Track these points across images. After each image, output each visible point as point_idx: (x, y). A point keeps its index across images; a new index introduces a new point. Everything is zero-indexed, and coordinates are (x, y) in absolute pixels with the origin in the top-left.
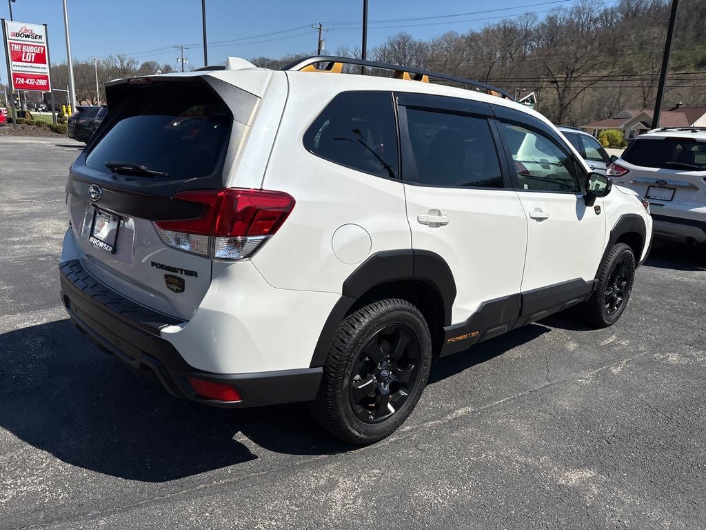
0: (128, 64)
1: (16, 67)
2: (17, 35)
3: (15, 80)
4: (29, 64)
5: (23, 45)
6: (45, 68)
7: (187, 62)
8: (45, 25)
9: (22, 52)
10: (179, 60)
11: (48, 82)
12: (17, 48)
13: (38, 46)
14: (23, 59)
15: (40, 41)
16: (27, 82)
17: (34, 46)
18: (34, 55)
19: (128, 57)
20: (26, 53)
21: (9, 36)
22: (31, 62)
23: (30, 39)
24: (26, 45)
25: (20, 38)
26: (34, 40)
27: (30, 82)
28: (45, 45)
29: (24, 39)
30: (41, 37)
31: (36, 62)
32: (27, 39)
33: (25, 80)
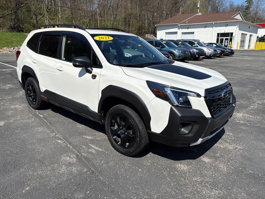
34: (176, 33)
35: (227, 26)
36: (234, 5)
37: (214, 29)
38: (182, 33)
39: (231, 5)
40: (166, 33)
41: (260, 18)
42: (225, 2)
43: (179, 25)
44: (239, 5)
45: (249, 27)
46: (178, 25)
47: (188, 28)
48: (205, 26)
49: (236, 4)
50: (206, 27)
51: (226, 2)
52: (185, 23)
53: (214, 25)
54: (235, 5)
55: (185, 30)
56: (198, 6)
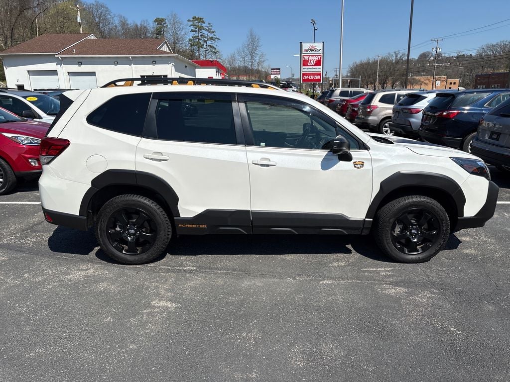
0: (401, 57)
1: (305, 69)
2: (307, 50)
3: (303, 77)
4: (312, 67)
5: (309, 56)
6: (320, 68)
7: (440, 50)
8: (323, 42)
9: (309, 60)
10: (434, 49)
11: (321, 77)
12: (306, 58)
13: (317, 56)
14: (309, 65)
15: (319, 52)
16: (309, 78)
17: (315, 56)
18: (315, 61)
19: (401, 52)
20: (311, 60)
21: (303, 52)
22: (313, 65)
23: (314, 52)
24: (311, 56)
25: (308, 52)
26: (316, 52)
27: (311, 77)
28: (322, 54)
29: (311, 52)
30: (320, 50)
31: (316, 65)
32: (312, 52)
33: (309, 77)
34: (54, 72)
35: (156, 64)
36: (127, 24)
37: (133, 69)
38: (68, 73)
39: (124, 24)
40: (29, 71)
41: (181, 50)
42: (110, 15)
43: (60, 56)
44: (137, 25)
45: (186, 67)
46: (56, 56)
47: (80, 64)
48: (115, 60)
49: (132, 22)
50: (116, 63)
51: (113, 16)
52: (70, 52)
53: (131, 60)
54: (129, 23)
55: (75, 68)
56: (79, 20)
